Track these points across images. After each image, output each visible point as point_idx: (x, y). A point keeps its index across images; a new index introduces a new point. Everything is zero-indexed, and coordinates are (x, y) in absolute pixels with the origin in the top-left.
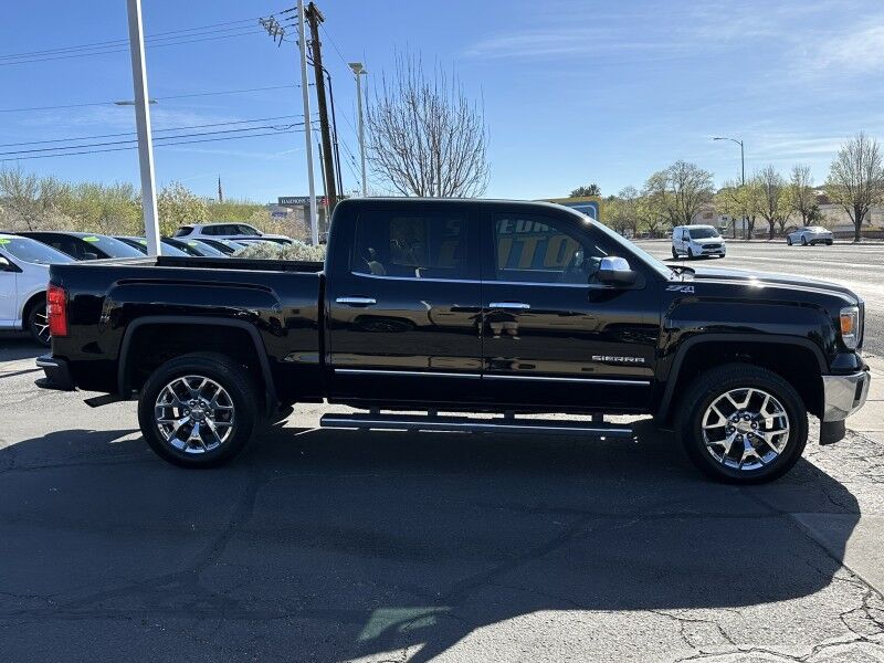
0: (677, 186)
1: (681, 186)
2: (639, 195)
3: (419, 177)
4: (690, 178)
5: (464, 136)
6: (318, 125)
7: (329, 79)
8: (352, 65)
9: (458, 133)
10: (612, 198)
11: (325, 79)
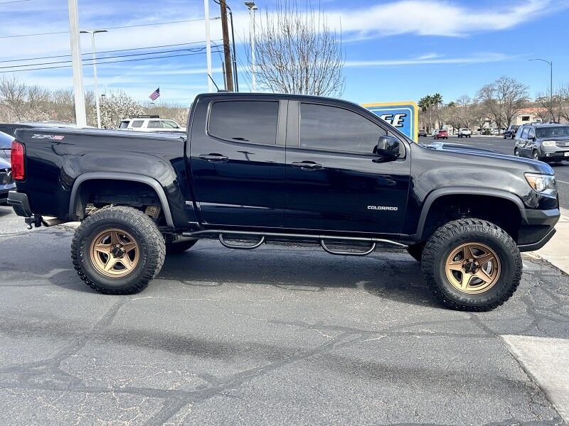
0: (501, 95)
1: (504, 95)
2: (472, 102)
3: (292, 87)
4: (511, 89)
5: (326, 56)
6: (222, 49)
7: (231, 14)
8: (247, 4)
9: (321, 53)
10: (451, 104)
11: (228, 14)
